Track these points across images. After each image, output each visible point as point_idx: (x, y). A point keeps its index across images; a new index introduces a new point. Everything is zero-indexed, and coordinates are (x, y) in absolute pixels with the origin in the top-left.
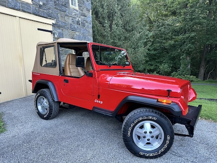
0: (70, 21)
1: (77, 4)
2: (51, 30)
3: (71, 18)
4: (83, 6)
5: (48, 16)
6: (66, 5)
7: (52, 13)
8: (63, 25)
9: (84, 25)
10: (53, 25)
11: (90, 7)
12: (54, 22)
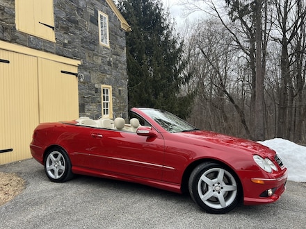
0: (99, 61)
1: (108, 40)
2: (76, 72)
3: (100, 58)
4: (115, 43)
5: (74, 56)
6: (95, 42)
7: (78, 52)
8: (91, 65)
9: (116, 66)
10: (79, 67)
11: (124, 44)
12: (79, 62)
